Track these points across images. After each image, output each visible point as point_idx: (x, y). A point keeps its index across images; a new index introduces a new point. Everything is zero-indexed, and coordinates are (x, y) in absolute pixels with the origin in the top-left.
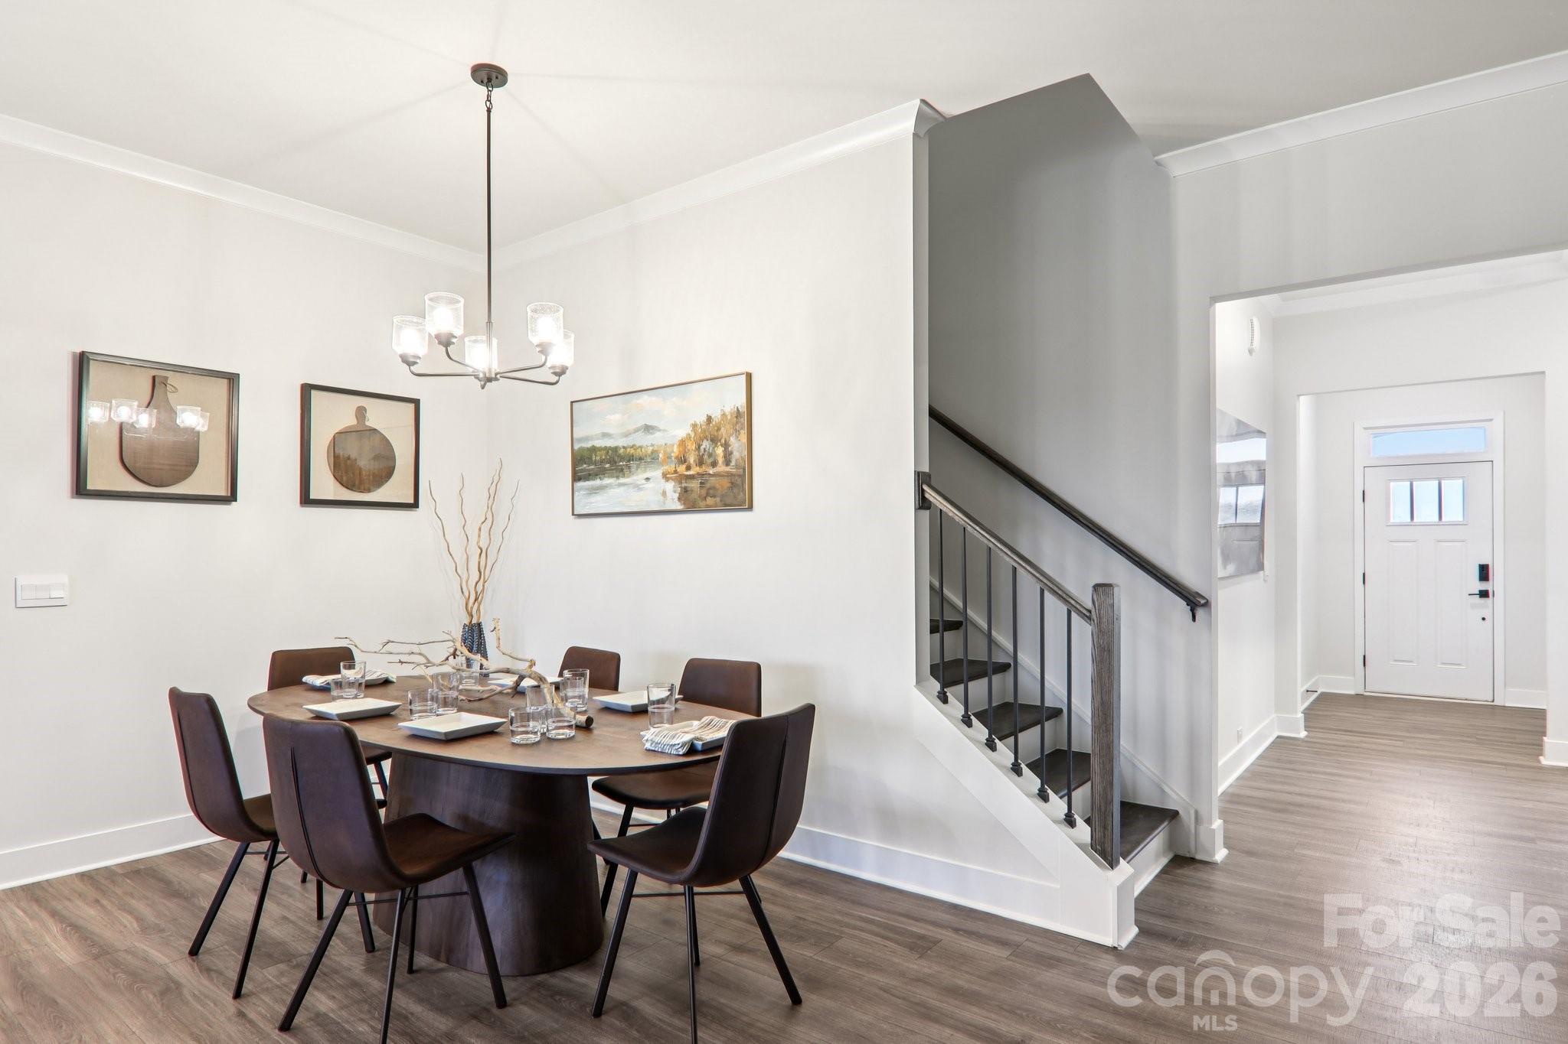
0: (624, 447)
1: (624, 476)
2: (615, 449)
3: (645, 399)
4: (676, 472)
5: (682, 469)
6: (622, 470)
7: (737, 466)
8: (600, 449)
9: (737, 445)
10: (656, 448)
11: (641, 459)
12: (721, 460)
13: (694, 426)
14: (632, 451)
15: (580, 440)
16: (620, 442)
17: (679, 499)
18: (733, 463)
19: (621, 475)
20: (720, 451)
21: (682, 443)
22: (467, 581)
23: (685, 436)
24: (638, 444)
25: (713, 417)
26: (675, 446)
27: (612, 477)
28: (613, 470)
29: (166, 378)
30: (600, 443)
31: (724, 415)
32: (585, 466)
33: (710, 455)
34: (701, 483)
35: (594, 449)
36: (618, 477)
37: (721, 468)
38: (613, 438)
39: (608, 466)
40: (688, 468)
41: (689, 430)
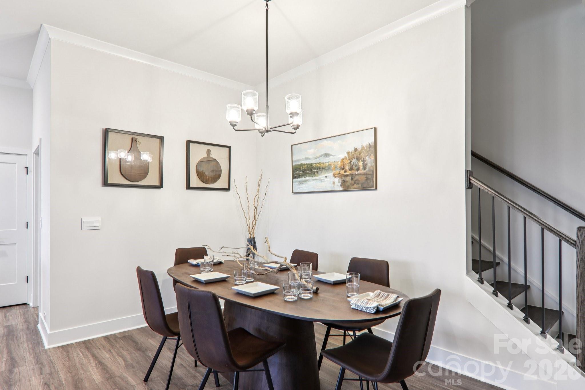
0: (315, 164)
1: (315, 176)
2: (311, 164)
3: (325, 142)
4: (339, 173)
5: (342, 172)
6: (314, 173)
7: (369, 170)
8: (305, 165)
9: (370, 161)
10: (330, 163)
11: (323, 168)
12: (361, 168)
13: (348, 153)
14: (319, 165)
15: (295, 161)
16: (313, 161)
17: (341, 185)
18: (367, 169)
19: (314, 175)
20: (361, 164)
21: (343, 160)
22: (249, 220)
23: (344, 157)
24: (322, 162)
25: (357, 148)
26: (339, 162)
27: (310, 176)
28: (310, 173)
29: (137, 139)
30: (304, 162)
31: (363, 147)
32: (298, 172)
33: (356, 166)
34: (351, 178)
35: (302, 165)
36: (312, 176)
37: (361, 171)
38: (310, 160)
39: (308, 172)
40: (345, 172)
41: (346, 155)
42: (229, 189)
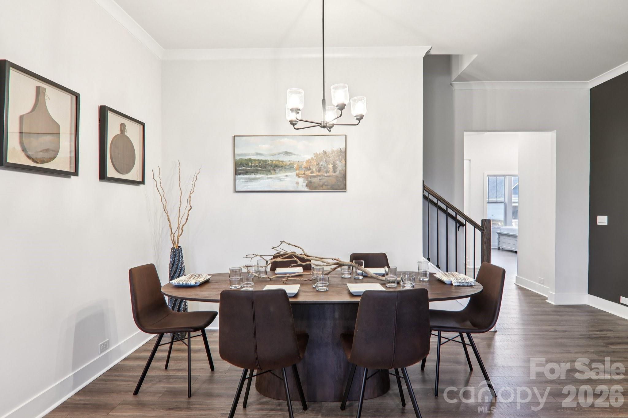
0: (271, 161)
1: (271, 174)
2: (265, 161)
3: (286, 140)
4: (304, 174)
5: (308, 173)
6: (270, 171)
7: (340, 173)
8: (255, 160)
9: (339, 165)
10: (292, 162)
11: (282, 167)
12: (331, 170)
13: (316, 155)
14: (277, 163)
15: (239, 155)
16: (269, 158)
17: (306, 186)
18: (338, 172)
19: (269, 173)
20: (331, 166)
21: (308, 161)
23: (310, 158)
24: (281, 159)
25: (327, 151)
26: (305, 162)
27: (263, 174)
28: (263, 171)
29: (45, 89)
30: (253, 157)
31: (333, 151)
32: (243, 168)
33: (325, 168)
34: (319, 180)
35: (250, 160)
36: (267, 174)
37: (331, 173)
38: (264, 156)
39: (260, 169)
40: (312, 172)
41: (313, 156)
42: (143, 182)
